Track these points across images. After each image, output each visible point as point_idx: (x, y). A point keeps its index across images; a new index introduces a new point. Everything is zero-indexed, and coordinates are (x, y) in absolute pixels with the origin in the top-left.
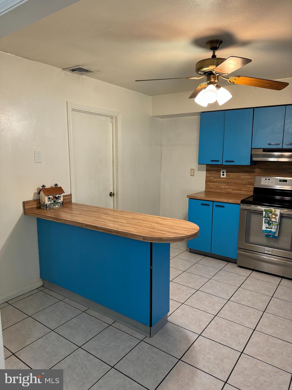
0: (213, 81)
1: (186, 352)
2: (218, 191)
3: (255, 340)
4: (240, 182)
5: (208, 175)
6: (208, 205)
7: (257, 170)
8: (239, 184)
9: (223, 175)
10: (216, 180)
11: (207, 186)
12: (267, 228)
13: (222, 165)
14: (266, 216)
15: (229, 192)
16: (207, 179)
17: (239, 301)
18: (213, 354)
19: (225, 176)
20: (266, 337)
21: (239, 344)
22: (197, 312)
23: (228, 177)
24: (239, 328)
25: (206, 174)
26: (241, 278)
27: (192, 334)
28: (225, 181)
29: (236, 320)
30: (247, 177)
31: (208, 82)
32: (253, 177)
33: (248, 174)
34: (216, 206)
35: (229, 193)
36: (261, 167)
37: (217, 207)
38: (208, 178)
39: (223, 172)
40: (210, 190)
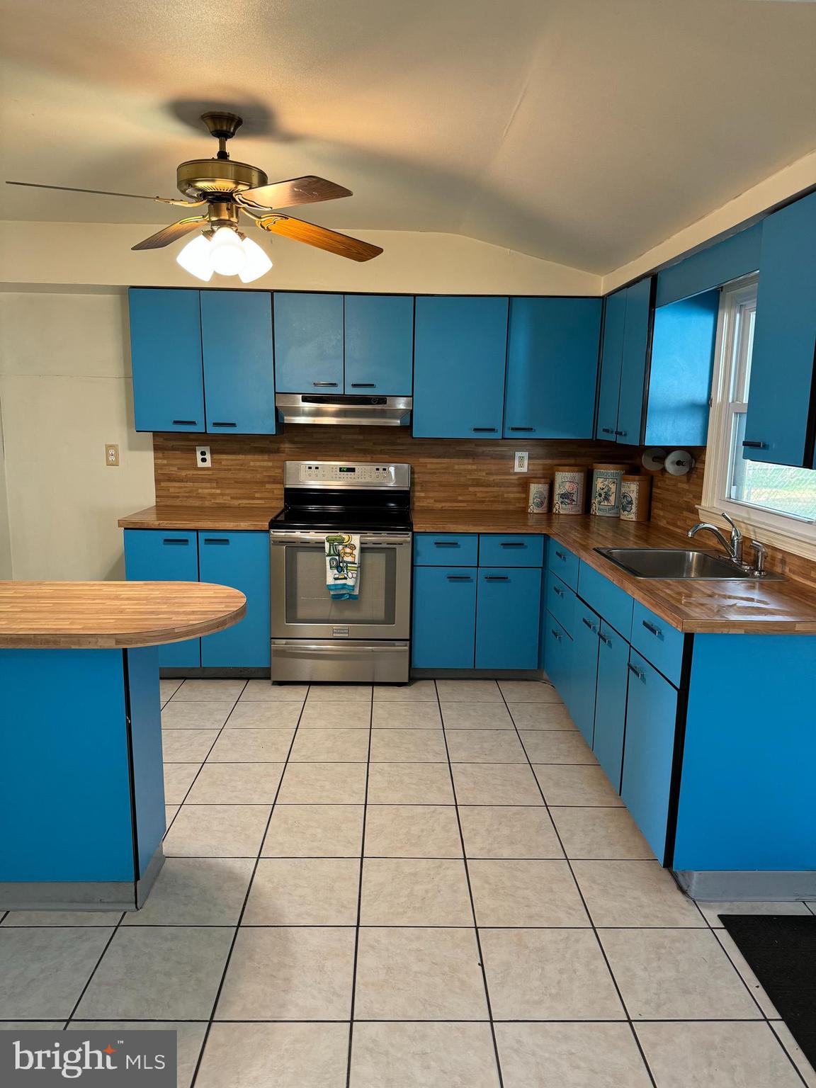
0: (227, 218)
1: (245, 904)
2: (193, 504)
3: (375, 825)
4: (249, 476)
5: (160, 461)
6: (185, 541)
7: (287, 445)
8: (244, 482)
9: (204, 460)
10: (184, 473)
11: (162, 493)
12: (336, 579)
13: (206, 432)
14: (332, 552)
15: (222, 505)
16: (159, 472)
17: (309, 757)
18: (306, 885)
19: (208, 464)
20: (394, 811)
21: (349, 842)
22: (225, 811)
23: (217, 466)
24: (334, 812)
25: (155, 459)
26: (291, 708)
27: (238, 863)
28: (211, 477)
29: (321, 797)
30: (265, 464)
31: (214, 219)
32: (279, 464)
33: (266, 457)
34: (208, 541)
35: (223, 507)
36: (296, 439)
37: (209, 544)
38: (161, 469)
39: (203, 453)
40: (170, 502)
